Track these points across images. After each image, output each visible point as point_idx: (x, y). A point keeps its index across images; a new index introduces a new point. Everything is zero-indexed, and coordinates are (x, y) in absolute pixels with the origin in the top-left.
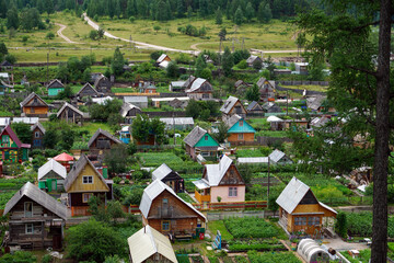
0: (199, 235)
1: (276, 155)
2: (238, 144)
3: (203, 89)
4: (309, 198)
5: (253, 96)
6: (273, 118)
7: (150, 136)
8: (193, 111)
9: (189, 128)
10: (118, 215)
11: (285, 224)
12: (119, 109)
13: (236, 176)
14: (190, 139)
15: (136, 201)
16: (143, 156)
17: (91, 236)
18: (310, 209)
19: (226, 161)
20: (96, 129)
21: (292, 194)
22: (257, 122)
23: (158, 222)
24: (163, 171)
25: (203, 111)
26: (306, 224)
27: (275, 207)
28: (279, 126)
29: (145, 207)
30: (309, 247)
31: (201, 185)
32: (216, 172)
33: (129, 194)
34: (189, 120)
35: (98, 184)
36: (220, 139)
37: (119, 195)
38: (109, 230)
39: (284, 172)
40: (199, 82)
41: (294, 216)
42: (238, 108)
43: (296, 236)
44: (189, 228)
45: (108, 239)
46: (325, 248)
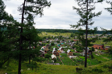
0: (59, 55)
1: (66, 47)
2: (62, 46)
3: (58, 40)
4: (70, 51)
5: (63, 40)
6: (65, 43)
7: (53, 45)
8: (57, 42)
9: (57, 44)
10: (50, 53)
11: (68, 54)
12: (49, 42)
13: (62, 49)
14: (57, 45)
15: (52, 52)
16: (52, 47)
17: (47, 55)
18: (70, 53)
19: (61, 47)
20: (47, 44)
21: (68, 51)
22: (64, 43)
23: (54, 54)
24: (54, 48)
25: (58, 42)
26: (70, 54)
27: (66, 52)
28: (66, 44)
29: (53, 52)
30: (71, 57)
31: (59, 50)
32: (60, 49)
33: (51, 51)
34: (57, 43)
35: (48, 50)
36: (60, 45)
37: (50, 51)
38: (49, 55)
39: (67, 48)
40: (57, 39)
41: (69, 53)
42: (62, 42)
43: (69, 56)
44: (58, 55)
45: (49, 56)
46: (72, 57)
